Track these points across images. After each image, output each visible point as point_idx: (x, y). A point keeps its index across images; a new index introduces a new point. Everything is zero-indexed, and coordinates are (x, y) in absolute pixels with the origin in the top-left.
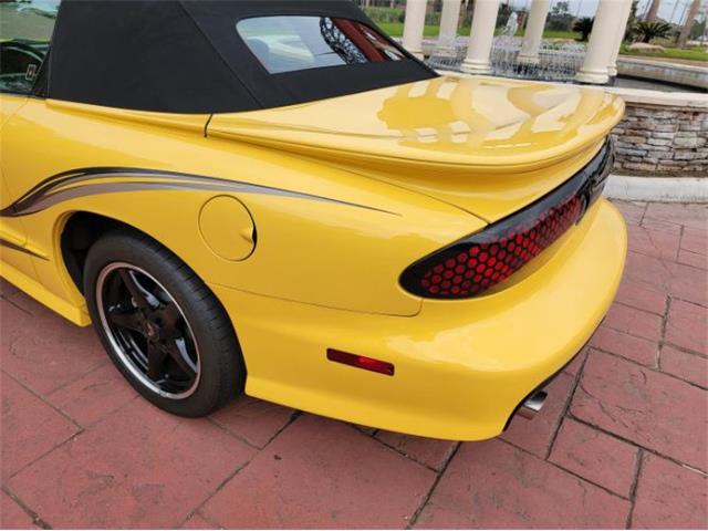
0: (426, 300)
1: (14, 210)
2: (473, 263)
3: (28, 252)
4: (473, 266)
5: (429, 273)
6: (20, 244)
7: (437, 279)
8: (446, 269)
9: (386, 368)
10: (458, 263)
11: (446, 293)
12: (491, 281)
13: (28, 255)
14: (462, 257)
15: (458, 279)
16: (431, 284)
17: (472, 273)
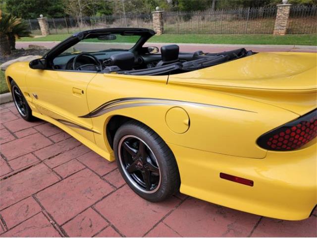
0: (269, 151)
1: (90, 115)
2: (293, 134)
3: (93, 131)
4: (293, 135)
5: (271, 139)
6: (90, 128)
7: (275, 142)
8: (280, 137)
9: (250, 183)
10: (286, 134)
11: (279, 148)
12: (302, 143)
13: (92, 133)
14: (288, 131)
15: (285, 142)
16: (272, 143)
17: (293, 139)
